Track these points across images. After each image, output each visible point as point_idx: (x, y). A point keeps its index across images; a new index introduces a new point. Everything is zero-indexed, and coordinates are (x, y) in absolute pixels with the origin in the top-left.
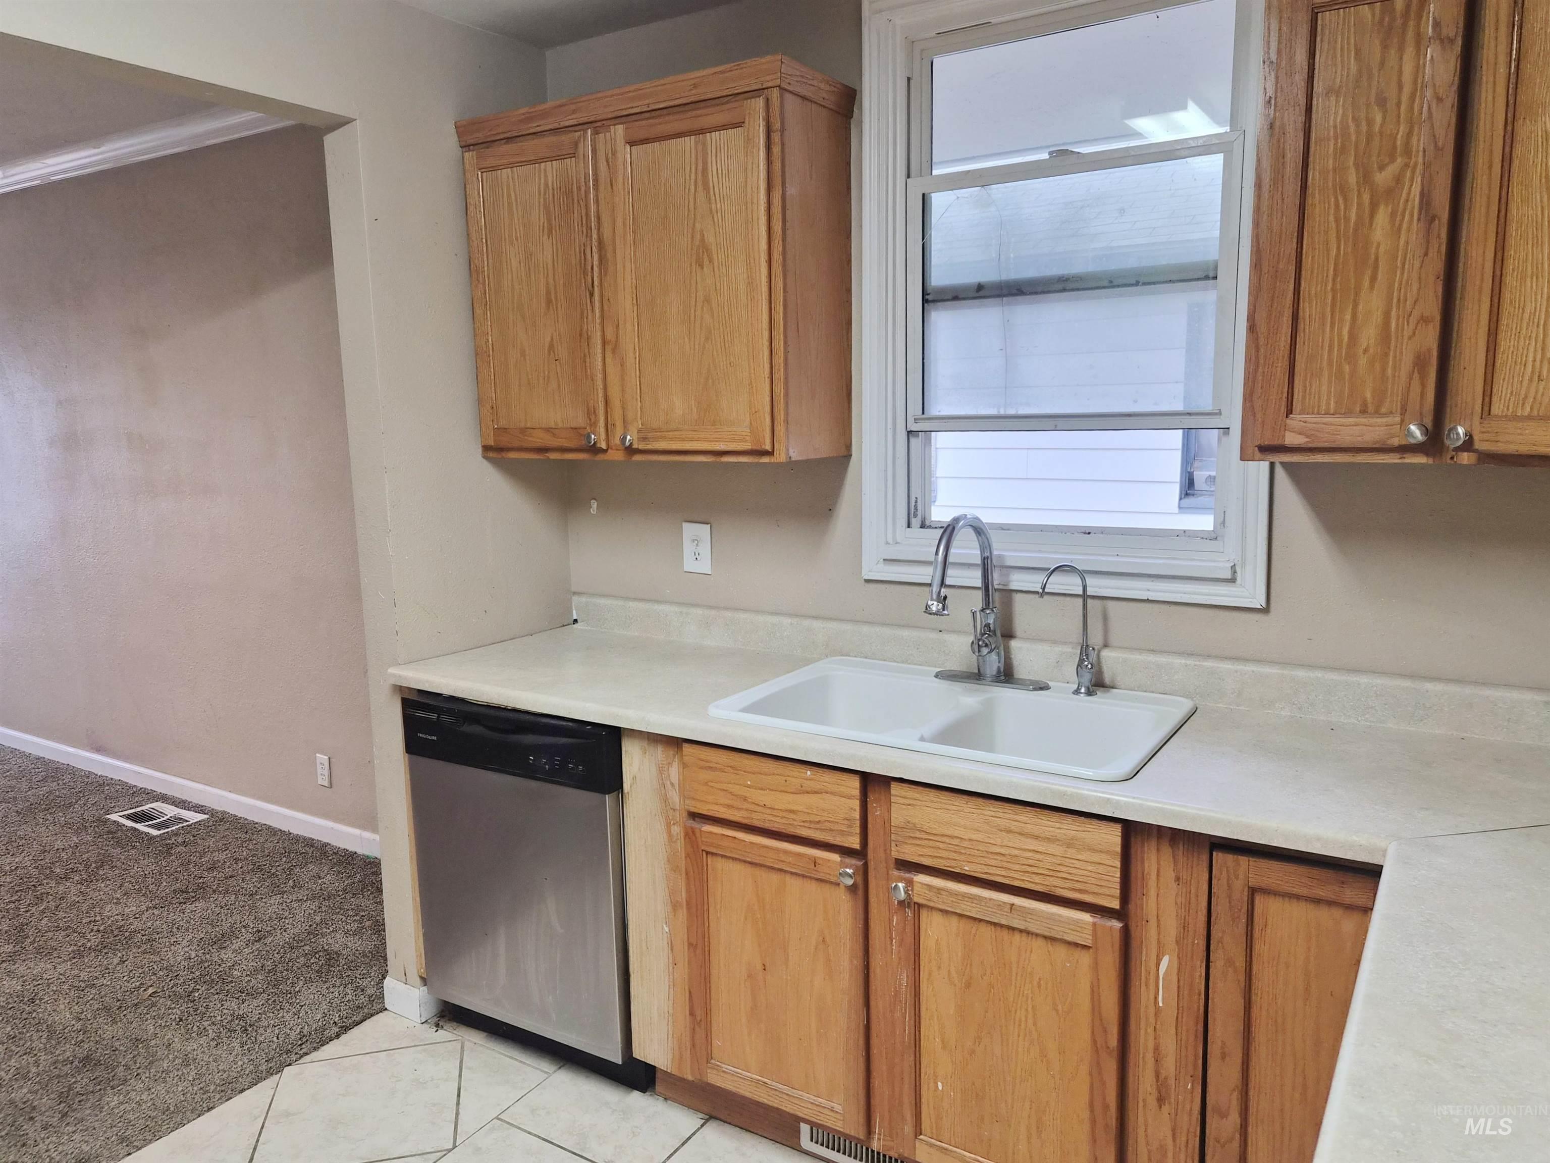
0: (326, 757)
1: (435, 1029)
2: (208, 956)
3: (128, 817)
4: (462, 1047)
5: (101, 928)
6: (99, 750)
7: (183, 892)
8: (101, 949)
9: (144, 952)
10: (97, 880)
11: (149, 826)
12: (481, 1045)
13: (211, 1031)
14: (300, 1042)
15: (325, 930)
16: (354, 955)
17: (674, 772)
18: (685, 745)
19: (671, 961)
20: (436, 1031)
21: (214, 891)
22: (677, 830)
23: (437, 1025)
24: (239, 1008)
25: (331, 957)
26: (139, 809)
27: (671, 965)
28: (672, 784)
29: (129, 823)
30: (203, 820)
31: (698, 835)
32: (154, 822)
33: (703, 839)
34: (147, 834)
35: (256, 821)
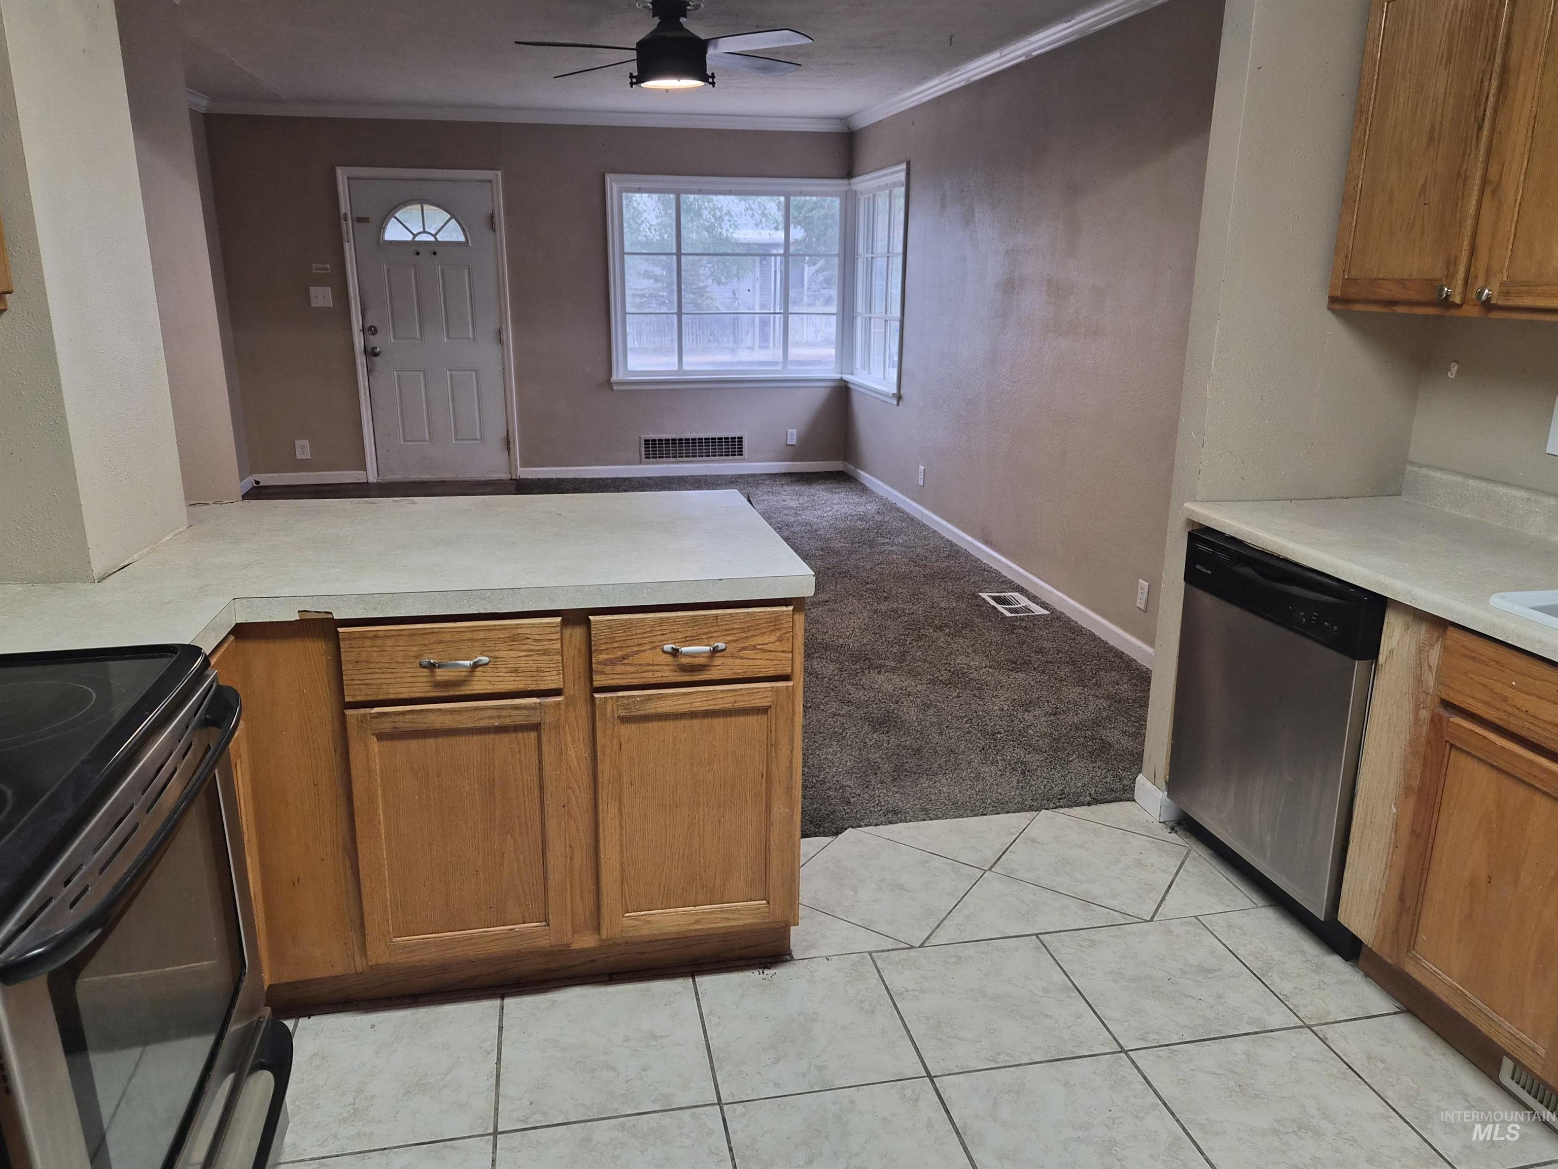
0: (1147, 584)
1: (1170, 830)
2: (1015, 713)
3: (994, 598)
4: (1187, 854)
5: (952, 670)
6: (987, 543)
7: (1013, 662)
8: (947, 683)
9: (975, 696)
10: (959, 637)
11: (1006, 609)
12: (1205, 859)
13: (1000, 764)
14: (1059, 797)
15: (1107, 724)
16: (1123, 751)
17: (1435, 655)
18: (1451, 628)
19: (1392, 842)
20: (1170, 833)
21: (1035, 669)
22: (1425, 714)
23: (1173, 829)
24: (1025, 756)
25: (1105, 746)
26: (1002, 594)
27: (1391, 846)
28: (1430, 667)
29: (993, 603)
30: (1044, 615)
31: (1444, 724)
32: (1010, 606)
33: (1449, 729)
34: (1002, 614)
35: (1084, 626)
